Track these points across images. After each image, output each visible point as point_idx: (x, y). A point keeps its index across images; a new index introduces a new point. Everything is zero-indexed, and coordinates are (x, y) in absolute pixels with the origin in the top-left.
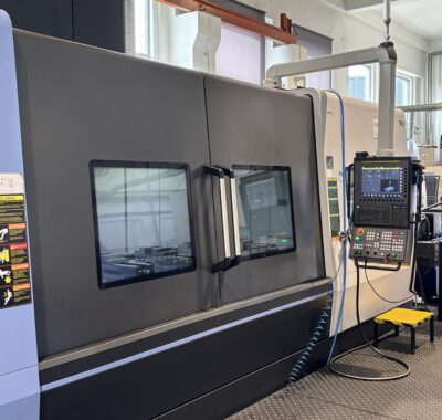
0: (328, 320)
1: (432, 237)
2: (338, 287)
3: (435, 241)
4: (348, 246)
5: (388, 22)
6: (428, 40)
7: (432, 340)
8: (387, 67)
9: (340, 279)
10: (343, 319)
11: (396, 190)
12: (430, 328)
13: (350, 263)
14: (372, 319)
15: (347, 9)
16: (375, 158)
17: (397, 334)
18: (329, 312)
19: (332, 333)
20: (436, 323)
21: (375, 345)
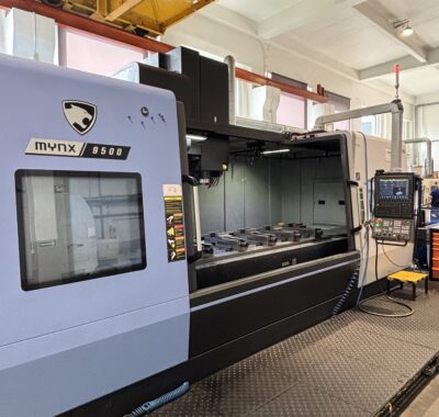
0: (357, 277)
1: (424, 225)
2: (364, 256)
3: (427, 228)
4: (370, 232)
5: (397, 87)
7: (426, 292)
8: (397, 115)
9: (365, 251)
10: (367, 277)
11: (404, 194)
12: (426, 284)
13: (372, 242)
14: (386, 278)
15: (360, 79)
16: (389, 174)
17: (402, 287)
18: (358, 272)
19: (359, 285)
20: (429, 282)
21: (389, 294)
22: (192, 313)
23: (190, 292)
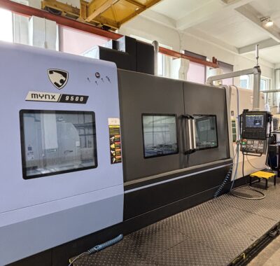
0: (231, 174)
1: (275, 143)
2: (235, 162)
3: (277, 145)
4: (240, 146)
5: (257, 58)
6: (274, 64)
7: (275, 185)
8: (257, 76)
9: (236, 158)
10: (237, 174)
11: (261, 124)
12: (274, 180)
13: (240, 153)
14: (249, 175)
15: (239, 53)
16: (252, 112)
17: (259, 181)
18: (231, 171)
19: (232, 179)
20: (277, 178)
21: (250, 185)
22: (125, 194)
23: (124, 182)
